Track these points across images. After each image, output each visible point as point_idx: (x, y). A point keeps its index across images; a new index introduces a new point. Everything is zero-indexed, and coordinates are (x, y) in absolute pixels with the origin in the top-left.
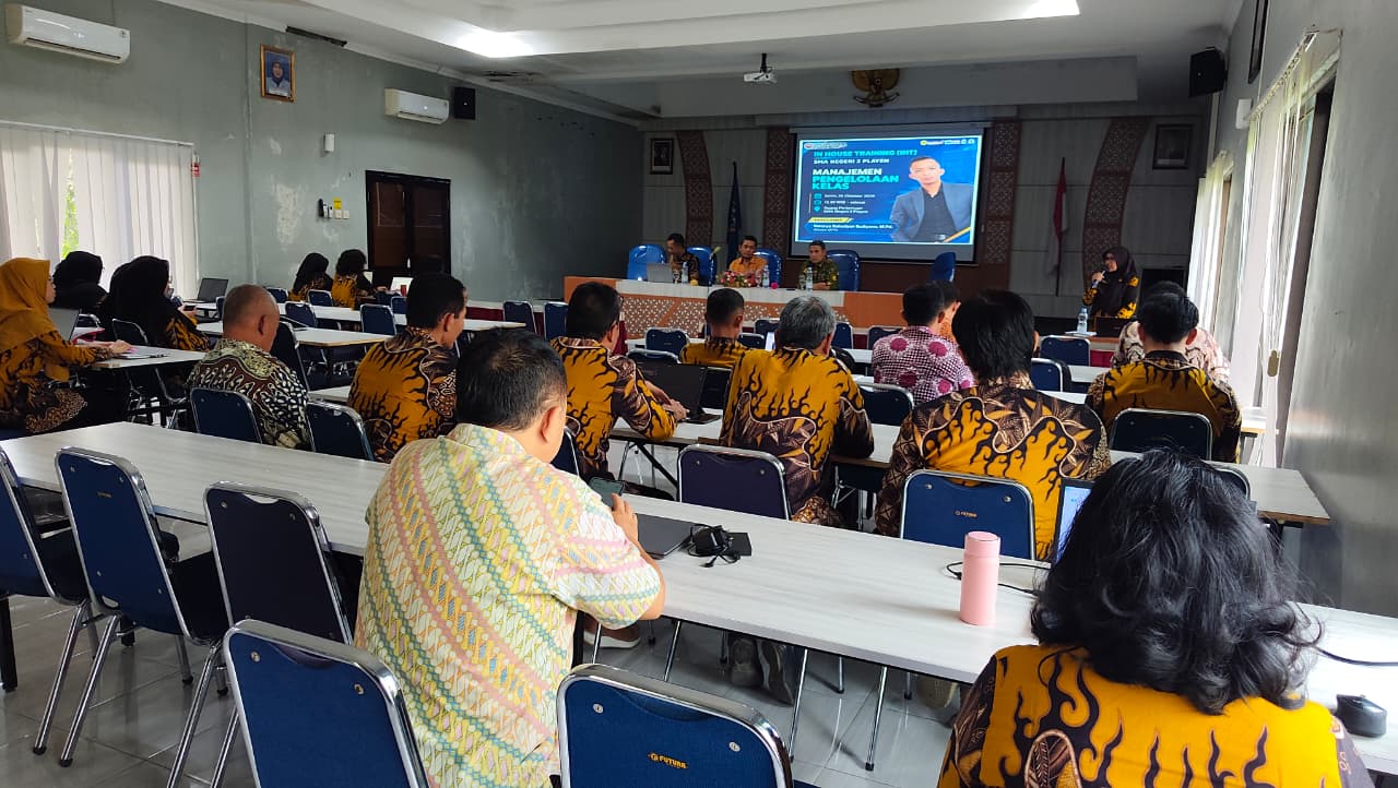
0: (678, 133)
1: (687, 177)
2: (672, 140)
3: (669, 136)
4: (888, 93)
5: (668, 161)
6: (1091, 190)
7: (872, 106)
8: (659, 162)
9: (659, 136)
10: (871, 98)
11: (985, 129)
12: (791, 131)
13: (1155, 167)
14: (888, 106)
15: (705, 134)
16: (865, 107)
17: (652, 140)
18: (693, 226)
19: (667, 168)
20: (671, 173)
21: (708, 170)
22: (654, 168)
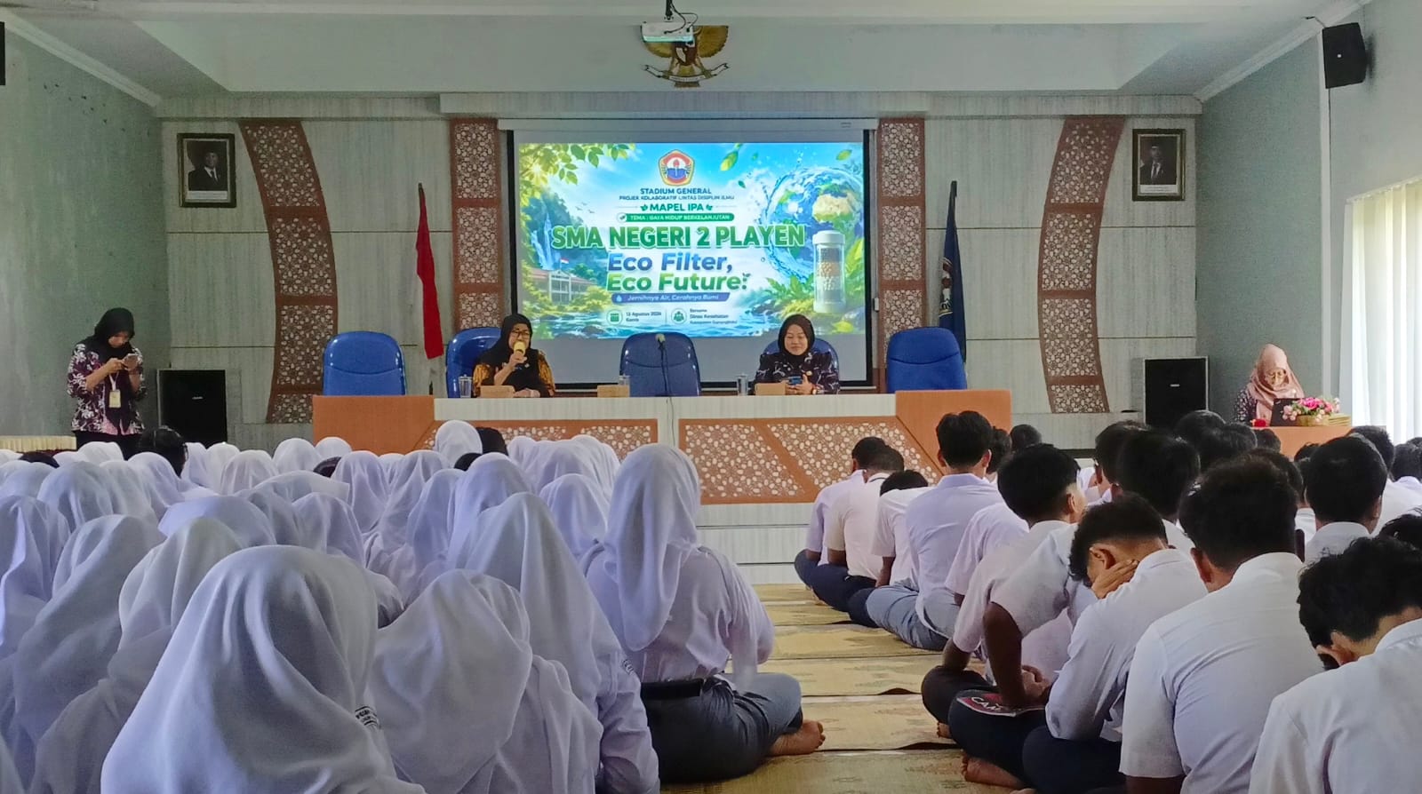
0: (244, 123)
1: (271, 213)
2: (231, 137)
3: (222, 128)
4: (707, 63)
5: (226, 180)
6: (1044, 236)
7: (678, 84)
8: (199, 181)
9: (196, 128)
10: (675, 71)
11: (866, 133)
12: (502, 125)
13: (1136, 197)
14: (706, 85)
15: (306, 126)
16: (668, 85)
17: (182, 136)
18: (291, 314)
19: (223, 196)
20: (232, 204)
21: (321, 199)
22: (193, 196)
